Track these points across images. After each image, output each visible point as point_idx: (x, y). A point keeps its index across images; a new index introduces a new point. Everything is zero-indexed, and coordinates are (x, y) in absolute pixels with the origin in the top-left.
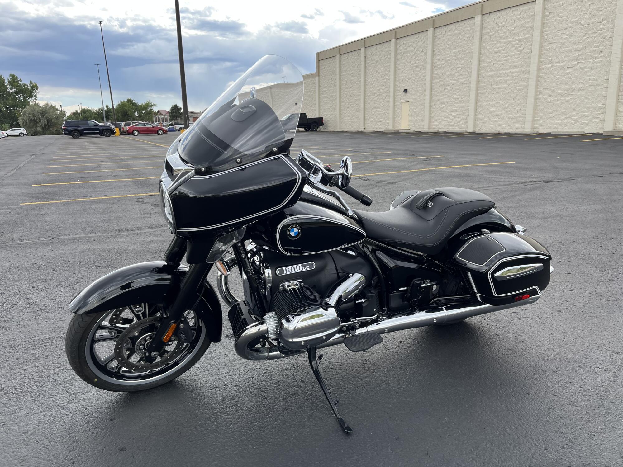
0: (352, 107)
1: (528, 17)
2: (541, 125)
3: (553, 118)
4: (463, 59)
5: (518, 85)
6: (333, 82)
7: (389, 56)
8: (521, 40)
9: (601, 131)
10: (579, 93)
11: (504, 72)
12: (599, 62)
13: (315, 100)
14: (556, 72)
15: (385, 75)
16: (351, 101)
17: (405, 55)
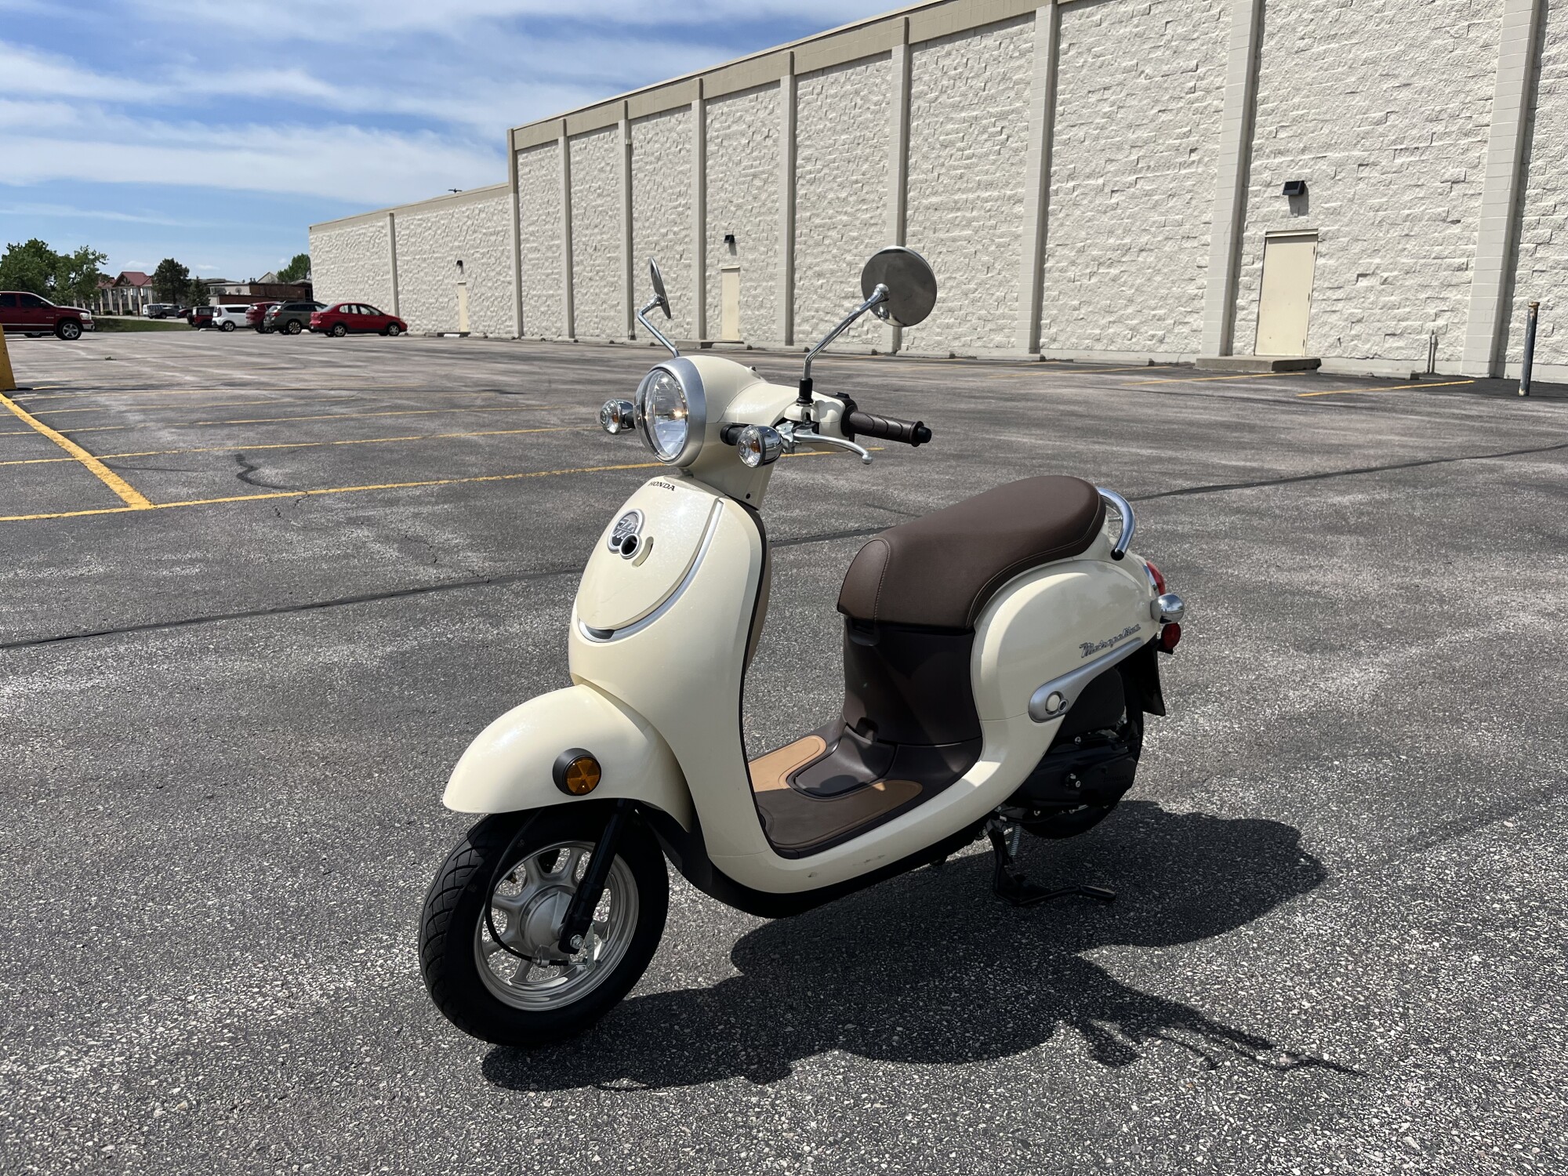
0: (602, 278)
1: (1017, 54)
2: (1055, 340)
3: (1082, 323)
4: (867, 160)
5: (998, 232)
6: (551, 210)
7: (687, 146)
8: (1002, 116)
9: (1193, 359)
10: (1140, 259)
11: (964, 196)
12: (1186, 177)
13: (508, 258)
14: (1085, 202)
15: (680, 195)
16: (597, 262)
17: (725, 143)
